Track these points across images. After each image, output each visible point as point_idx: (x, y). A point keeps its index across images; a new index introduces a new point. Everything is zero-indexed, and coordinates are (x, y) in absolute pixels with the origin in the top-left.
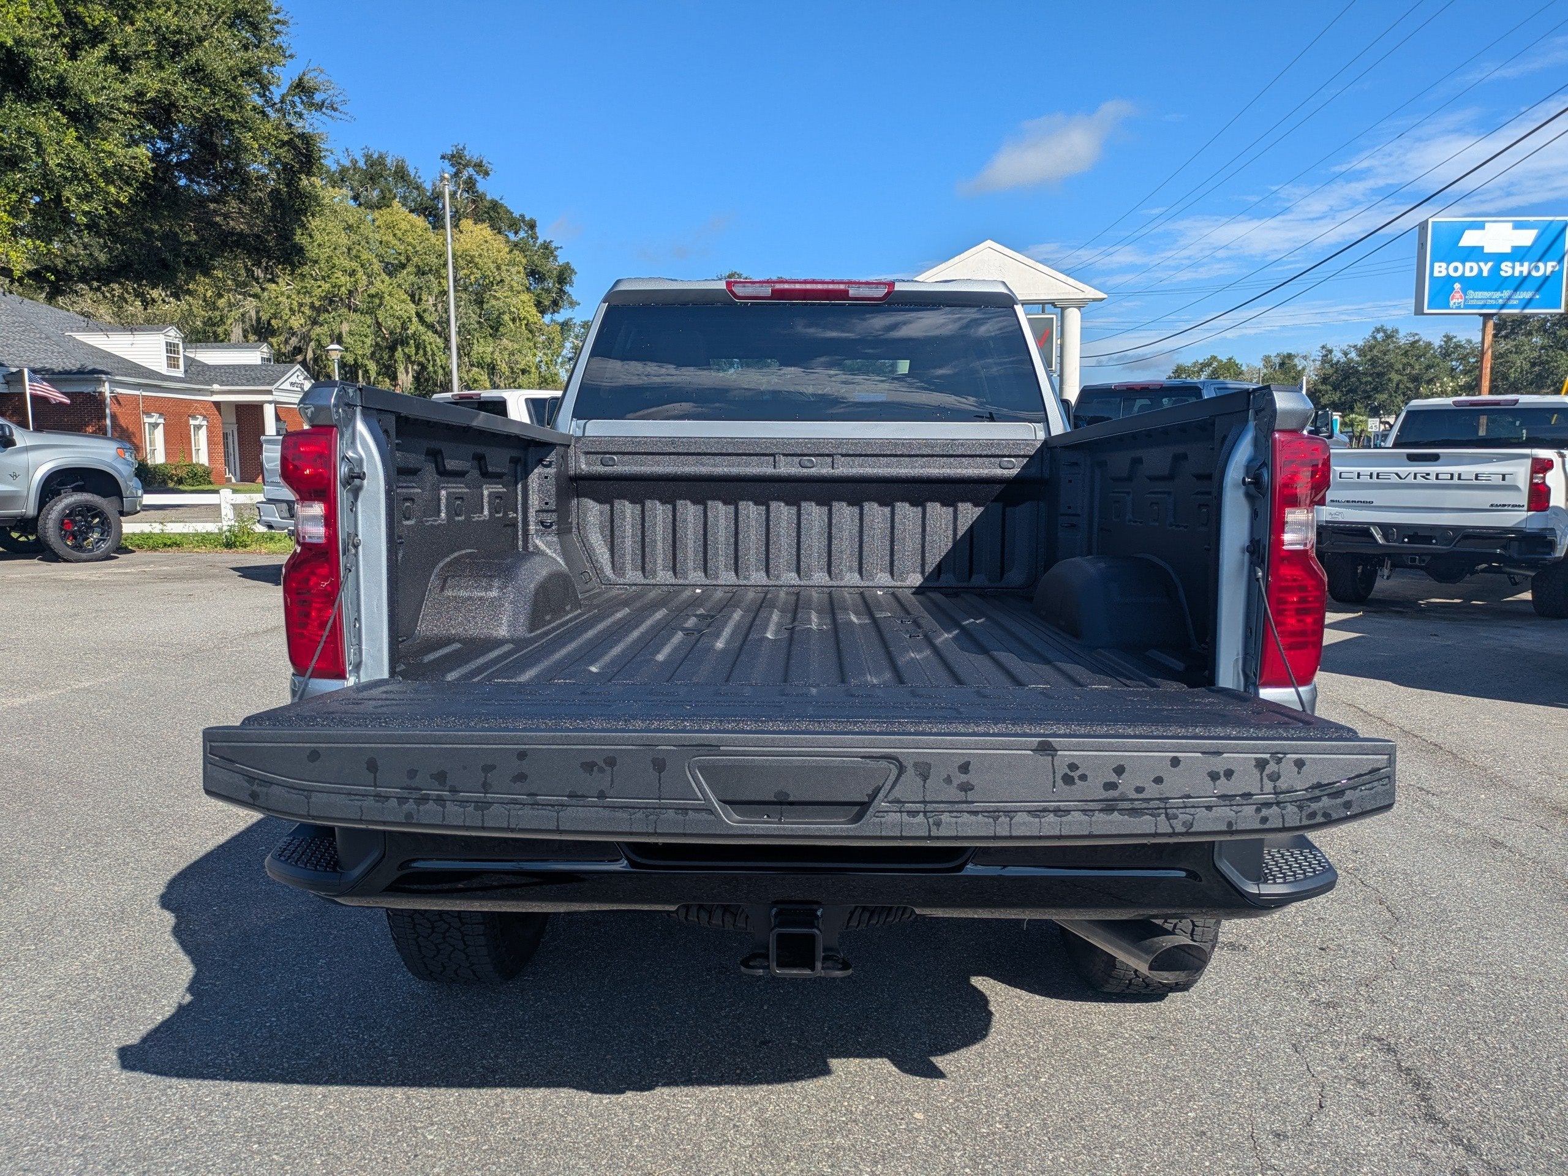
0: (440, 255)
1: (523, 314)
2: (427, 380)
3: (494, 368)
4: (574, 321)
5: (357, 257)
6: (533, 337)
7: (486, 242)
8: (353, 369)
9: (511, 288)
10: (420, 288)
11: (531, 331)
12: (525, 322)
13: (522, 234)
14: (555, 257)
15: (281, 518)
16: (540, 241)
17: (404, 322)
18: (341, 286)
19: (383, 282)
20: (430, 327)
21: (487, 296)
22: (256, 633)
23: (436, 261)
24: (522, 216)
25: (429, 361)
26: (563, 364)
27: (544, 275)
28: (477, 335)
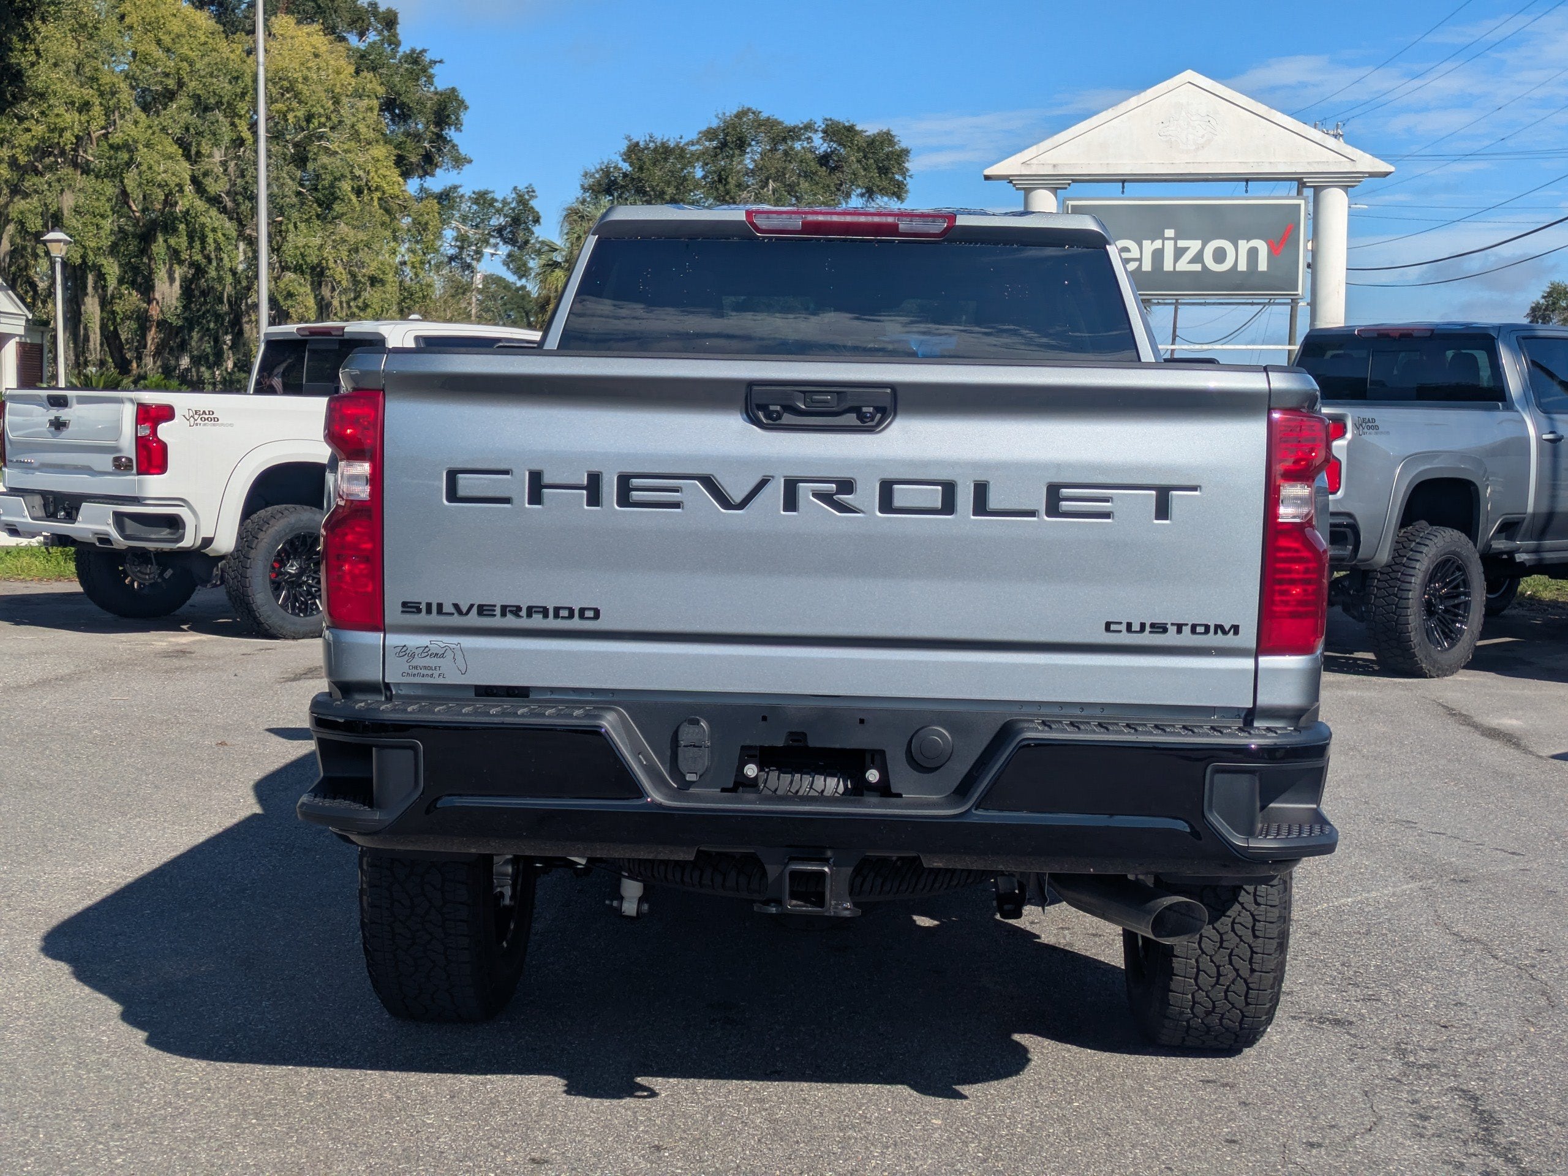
0: (237, 78)
1: (375, 181)
2: (204, 294)
3: (322, 274)
4: (461, 191)
5: (93, 79)
6: (392, 220)
7: (316, 56)
8: (79, 273)
9: (355, 135)
10: (199, 134)
11: (388, 211)
12: (378, 194)
13: (372, 37)
14: (430, 79)
15: (33, 518)
16: (404, 49)
17: (171, 193)
18: (62, 130)
19: (136, 123)
20: (214, 201)
21: (313, 148)
22: (19, 687)
23: (229, 87)
24: (374, 6)
25: (210, 261)
26: (438, 267)
27: (410, 109)
28: (295, 215)
